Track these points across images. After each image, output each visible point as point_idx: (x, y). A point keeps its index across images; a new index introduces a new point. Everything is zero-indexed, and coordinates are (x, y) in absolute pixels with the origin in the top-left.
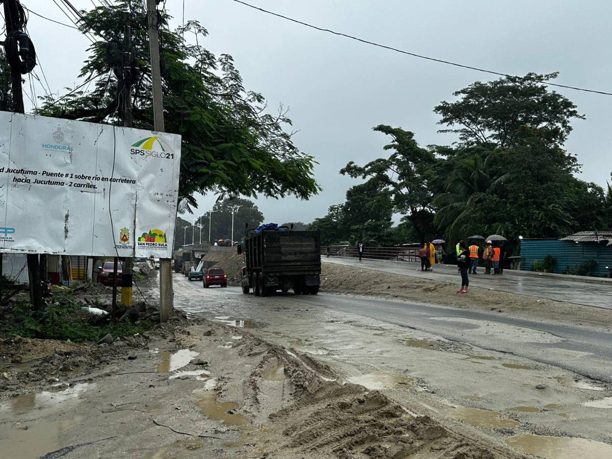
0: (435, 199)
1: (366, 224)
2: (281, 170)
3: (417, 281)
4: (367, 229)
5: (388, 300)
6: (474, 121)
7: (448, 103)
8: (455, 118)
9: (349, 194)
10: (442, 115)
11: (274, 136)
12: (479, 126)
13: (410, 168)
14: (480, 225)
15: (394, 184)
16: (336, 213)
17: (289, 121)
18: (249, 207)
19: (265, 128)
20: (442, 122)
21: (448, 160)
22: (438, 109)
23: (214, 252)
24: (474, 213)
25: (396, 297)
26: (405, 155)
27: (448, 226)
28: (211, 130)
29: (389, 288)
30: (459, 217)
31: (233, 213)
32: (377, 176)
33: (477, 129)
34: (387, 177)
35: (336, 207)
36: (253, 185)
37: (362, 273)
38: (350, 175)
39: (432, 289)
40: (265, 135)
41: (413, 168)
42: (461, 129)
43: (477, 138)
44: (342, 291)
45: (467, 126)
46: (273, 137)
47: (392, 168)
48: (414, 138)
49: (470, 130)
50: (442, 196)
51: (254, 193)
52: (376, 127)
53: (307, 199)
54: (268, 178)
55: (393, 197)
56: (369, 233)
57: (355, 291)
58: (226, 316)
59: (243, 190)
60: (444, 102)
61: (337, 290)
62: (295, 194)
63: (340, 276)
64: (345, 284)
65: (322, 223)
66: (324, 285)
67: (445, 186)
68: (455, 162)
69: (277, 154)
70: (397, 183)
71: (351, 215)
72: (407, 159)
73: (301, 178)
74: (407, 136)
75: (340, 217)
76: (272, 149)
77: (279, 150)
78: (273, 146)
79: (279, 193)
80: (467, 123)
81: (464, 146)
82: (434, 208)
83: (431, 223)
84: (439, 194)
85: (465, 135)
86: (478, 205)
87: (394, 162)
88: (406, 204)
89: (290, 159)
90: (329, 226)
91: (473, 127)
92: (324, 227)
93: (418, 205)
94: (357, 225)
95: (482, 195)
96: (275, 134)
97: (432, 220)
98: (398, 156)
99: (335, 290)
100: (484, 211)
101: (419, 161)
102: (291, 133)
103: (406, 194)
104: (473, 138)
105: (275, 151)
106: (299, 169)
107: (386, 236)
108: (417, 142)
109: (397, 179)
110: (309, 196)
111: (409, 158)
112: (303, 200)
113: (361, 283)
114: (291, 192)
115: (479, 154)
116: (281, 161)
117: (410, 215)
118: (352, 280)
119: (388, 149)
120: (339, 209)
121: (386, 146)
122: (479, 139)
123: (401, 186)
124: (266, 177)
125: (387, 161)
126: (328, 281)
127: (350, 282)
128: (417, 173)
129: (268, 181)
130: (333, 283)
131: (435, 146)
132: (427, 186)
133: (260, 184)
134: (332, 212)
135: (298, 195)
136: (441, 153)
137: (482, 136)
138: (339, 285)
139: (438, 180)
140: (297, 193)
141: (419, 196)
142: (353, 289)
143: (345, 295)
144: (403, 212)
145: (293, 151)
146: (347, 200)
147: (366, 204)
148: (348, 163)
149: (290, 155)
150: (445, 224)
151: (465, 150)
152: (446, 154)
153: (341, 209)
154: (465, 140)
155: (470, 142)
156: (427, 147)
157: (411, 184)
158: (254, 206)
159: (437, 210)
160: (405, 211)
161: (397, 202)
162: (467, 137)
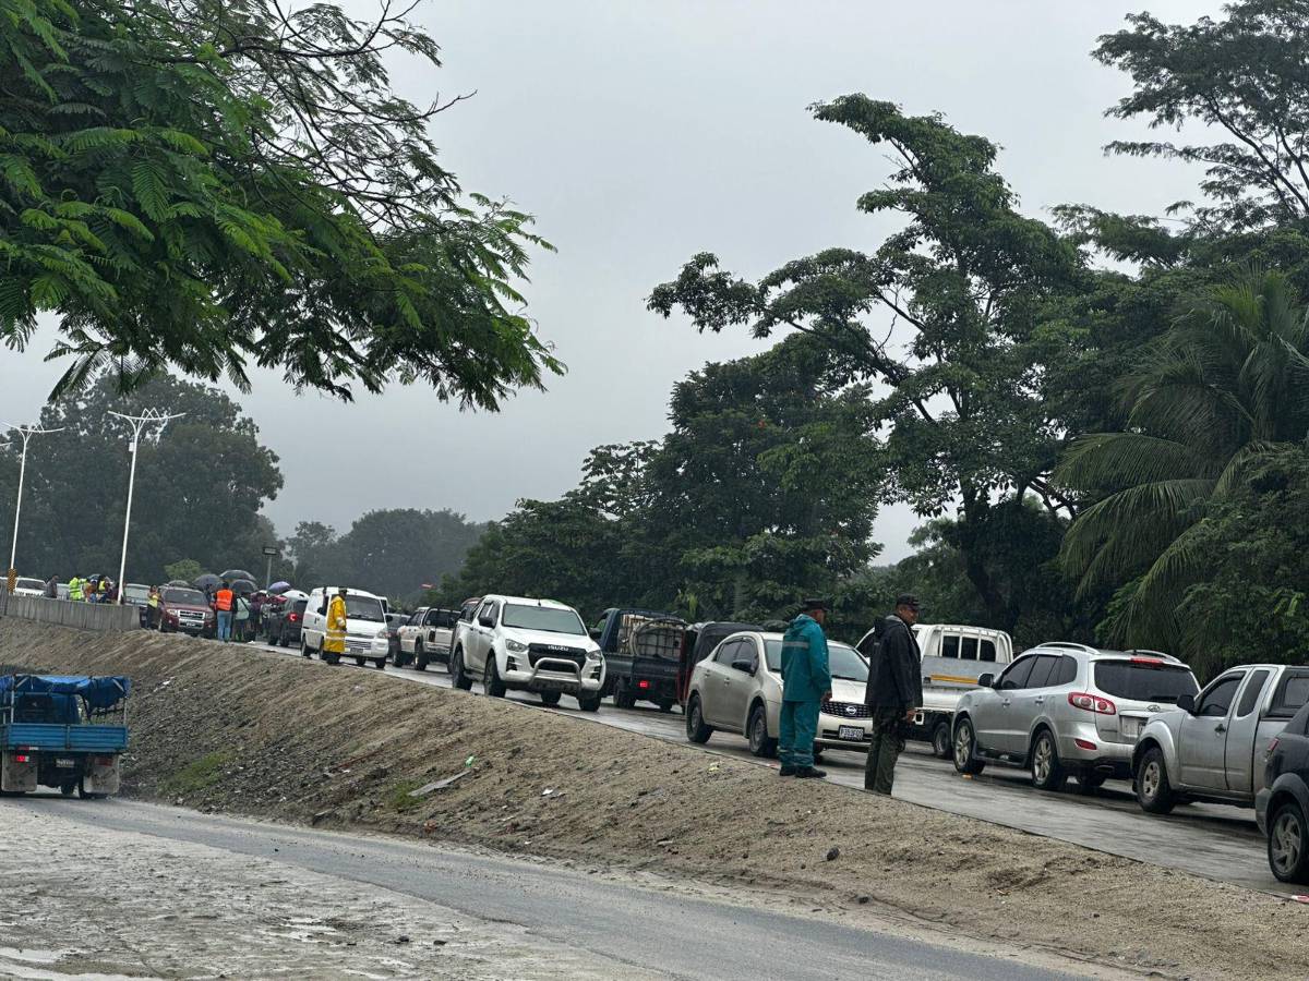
0: (1073, 457)
1: (754, 545)
2: (374, 272)
3: (966, 834)
4: (756, 571)
5: (822, 916)
6: (1272, 115)
7: (1161, 21)
8: (1189, 94)
9: (687, 401)
10: (1130, 74)
11: (351, 108)
12: (1291, 139)
13: (969, 303)
14: (1264, 591)
15: (895, 374)
16: (621, 485)
17: (424, 44)
18: (216, 423)
19: (309, 70)
20: (1131, 107)
21: (1143, 284)
22: (1115, 46)
23: (31, 621)
24: (1243, 533)
25: (863, 901)
26: (950, 243)
27: (1122, 582)
28: (44, 57)
29: (832, 856)
30: (1175, 548)
31: (133, 447)
32: (818, 329)
33: (1282, 150)
34: (862, 336)
35: (622, 453)
36: (238, 324)
37: (716, 776)
38: (692, 318)
39: (1031, 876)
40: (306, 103)
41: (983, 305)
42: (1211, 144)
43: (1279, 193)
44: (618, 856)
45: (1237, 133)
46: (344, 114)
47: (890, 296)
48: (994, 168)
49: (1251, 151)
50: (1106, 446)
51: (236, 364)
52: (829, 102)
53: (492, 405)
54: (310, 304)
55: (883, 433)
56: (763, 589)
57: (677, 861)
58: (52, 946)
59: (185, 348)
60: (1144, 17)
61: (595, 848)
62: (436, 379)
63: (612, 783)
64: (634, 823)
65: (550, 526)
66: (534, 821)
67: (1124, 399)
68: (1174, 295)
69: (358, 195)
70: (908, 369)
71: (687, 497)
72: (962, 260)
73: (464, 312)
74: (968, 155)
75: (634, 504)
76: (333, 168)
77: (369, 179)
78: (341, 154)
79: (355, 374)
80: (1239, 119)
81: (1219, 222)
82: (1065, 494)
83: (1047, 564)
84: (1096, 432)
85: (1227, 171)
86: (1265, 501)
87: (903, 273)
88: (941, 468)
89: (419, 223)
90: (582, 542)
91: (1266, 141)
92: (557, 545)
93: (995, 476)
94: (710, 547)
95: (1284, 456)
96: (353, 103)
97: (1054, 549)
98: (920, 243)
99: (586, 846)
100: (1291, 529)
101: (1013, 277)
102: (435, 104)
103: (944, 422)
104: (1266, 191)
105: (352, 183)
106: (460, 268)
107: (842, 605)
108: (1009, 186)
109: (910, 348)
110: (502, 395)
111: (969, 255)
112: (469, 410)
113: (705, 825)
114: (415, 370)
115: (1284, 268)
116: (375, 230)
117: (955, 520)
118: (667, 808)
119: (876, 210)
120: (632, 463)
121: (869, 194)
122: (1289, 199)
123: (927, 384)
124: (300, 297)
125: (871, 263)
126: (554, 804)
127: (655, 817)
128: (999, 331)
129: (309, 314)
130: (576, 815)
131: (1092, 216)
132: (1043, 392)
133: (272, 323)
134: (601, 477)
135: (447, 386)
136: (1114, 249)
137: (1301, 185)
138: (604, 827)
139: (1092, 372)
140: (443, 375)
141: (1002, 435)
142: (667, 848)
143: (628, 878)
144: (928, 504)
145: (435, 190)
146: (675, 424)
147: (761, 455)
148: (690, 261)
149: (419, 204)
150: (1112, 572)
151: (1224, 242)
152: (1136, 254)
153: (641, 464)
154: (1227, 198)
155: (1250, 207)
156: (1055, 214)
157: (970, 376)
158: (238, 420)
159: (1081, 509)
160: (934, 500)
161: (900, 457)
162: (1238, 183)
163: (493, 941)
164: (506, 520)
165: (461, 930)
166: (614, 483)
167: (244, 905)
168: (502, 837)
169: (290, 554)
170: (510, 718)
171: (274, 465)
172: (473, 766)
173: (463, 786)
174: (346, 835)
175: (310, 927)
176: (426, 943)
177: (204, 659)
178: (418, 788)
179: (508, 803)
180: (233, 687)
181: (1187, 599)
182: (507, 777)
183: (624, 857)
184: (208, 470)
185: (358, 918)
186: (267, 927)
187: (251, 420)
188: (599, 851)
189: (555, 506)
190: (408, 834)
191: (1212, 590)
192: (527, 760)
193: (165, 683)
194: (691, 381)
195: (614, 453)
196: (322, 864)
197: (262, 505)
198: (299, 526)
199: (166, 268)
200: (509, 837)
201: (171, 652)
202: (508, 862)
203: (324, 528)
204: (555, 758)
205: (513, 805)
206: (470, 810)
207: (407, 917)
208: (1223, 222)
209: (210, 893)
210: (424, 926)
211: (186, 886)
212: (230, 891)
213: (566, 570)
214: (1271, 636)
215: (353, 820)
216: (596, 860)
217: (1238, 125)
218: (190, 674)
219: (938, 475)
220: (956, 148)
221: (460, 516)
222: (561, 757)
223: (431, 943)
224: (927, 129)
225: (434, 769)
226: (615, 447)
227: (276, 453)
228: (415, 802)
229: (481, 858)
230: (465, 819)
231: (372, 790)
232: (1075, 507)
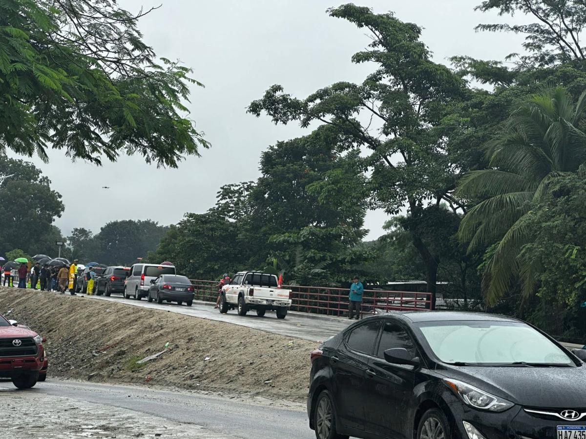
0: (464, 182)
1: (305, 231)
2: (110, 98)
4: (306, 245)
6: (557, 9)
9: (269, 161)
11: (98, 15)
12: (567, 21)
13: (410, 107)
14: (561, 246)
15: (373, 143)
16: (236, 204)
18: (29, 180)
20: (488, 6)
21: (495, 95)
24: (548, 218)
27: (489, 244)
32: (334, 123)
33: (563, 26)
34: (356, 126)
35: (236, 188)
36: (42, 127)
37: (292, 348)
38: (272, 118)
40: (75, 13)
41: (417, 108)
42: (527, 24)
43: (562, 48)
44: (244, 389)
45: (540, 18)
46: (95, 18)
48: (421, 39)
49: (547, 27)
50: (480, 177)
51: (41, 147)
52: (336, 7)
53: (173, 164)
54: (80, 115)
55: (369, 174)
56: (310, 254)
57: (275, 391)
61: (233, 386)
62: (145, 152)
63: (239, 353)
64: (252, 372)
65: (201, 226)
66: (201, 373)
67: (488, 154)
68: (512, 100)
69: (103, 59)
70: (380, 141)
71: (270, 209)
72: (405, 86)
73: (158, 117)
74: (407, 32)
75: (243, 213)
76: (90, 46)
77: (108, 51)
78: (93, 38)
79: (102, 151)
80: (541, 11)
81: (532, 63)
82: (460, 201)
83: (453, 237)
84: (474, 170)
85: (536, 38)
86: (559, 201)
87: (376, 93)
88: (398, 190)
89: (134, 73)
90: (217, 234)
91: (555, 22)
92: (205, 236)
93: (425, 193)
94: (283, 234)
95: (568, 179)
96: (99, 12)
97: (456, 230)
98: (384, 78)
99: (228, 385)
100: (573, 215)
101: (431, 93)
102: (141, 12)
103: (399, 167)
104: (555, 47)
105: (99, 53)
106: (156, 96)
107: (349, 261)
108: (428, 47)
109: (381, 130)
110: (178, 159)
111: (408, 83)
112: (161, 167)
113: (288, 372)
114: (134, 148)
115: (565, 85)
116: (112, 77)
117: (406, 216)
118: (268, 364)
119: (361, 62)
120: (242, 193)
121: (358, 53)
122: (566, 50)
123: (389, 148)
124: (74, 112)
125: (359, 89)
126: (211, 365)
127: (262, 369)
128: (425, 121)
129: (78, 121)
130: (222, 370)
131: (469, 61)
132: (448, 150)
133: (59, 127)
134: (226, 200)
135: (150, 155)
136: (481, 78)
137: (572, 43)
138: (237, 375)
139: (472, 139)
140: (148, 150)
141: (428, 172)
142: (269, 385)
143: (250, 400)
144: (392, 208)
145: (142, 55)
146: (263, 173)
147: (307, 187)
148: (269, 89)
149: (133, 64)
150: (484, 240)
151: (535, 73)
152: (492, 80)
153: (246, 193)
154: (536, 51)
155: (548, 55)
156: (452, 60)
157: (412, 144)
158: (41, 177)
159: (468, 209)
160: (395, 206)
161: (377, 185)
162: (541, 43)
163: (186, 433)
164: (179, 224)
165: (168, 428)
166: (233, 203)
167: (57, 420)
168: (185, 382)
169: (69, 245)
170: (187, 322)
171: (59, 200)
172: (169, 347)
173: (164, 357)
174: (105, 385)
175: (91, 430)
176: (151, 436)
177: (28, 298)
178: (141, 359)
179: (187, 365)
180: (43, 313)
181: (523, 252)
182: (187, 352)
183: (248, 390)
184: (25, 203)
185: (115, 424)
186: (69, 431)
187: (47, 177)
188: (235, 387)
189: (203, 216)
190: (137, 382)
191: (534, 246)
192: (196, 343)
193: (9, 312)
194: (270, 151)
195: (232, 188)
196: (95, 399)
197: (54, 220)
198: (73, 230)
199: (10, 97)
200: (189, 382)
201: (11, 296)
202: (189, 394)
203: (87, 231)
204: (210, 341)
205: (190, 366)
206: (169, 369)
207: (141, 423)
208: (534, 63)
209: (40, 415)
210: (150, 427)
211: (27, 412)
212: (49, 414)
213: (211, 248)
214: (564, 268)
215: (109, 377)
216: (234, 392)
217: (541, 14)
218: (21, 307)
219: (397, 193)
220: (400, 30)
221: (155, 223)
222: (213, 341)
223: (154, 435)
224: (385, 20)
225: (149, 350)
226: (232, 185)
227: (60, 194)
228: (140, 366)
229: (176, 393)
230: (166, 374)
231: (118, 361)
232: (465, 208)
